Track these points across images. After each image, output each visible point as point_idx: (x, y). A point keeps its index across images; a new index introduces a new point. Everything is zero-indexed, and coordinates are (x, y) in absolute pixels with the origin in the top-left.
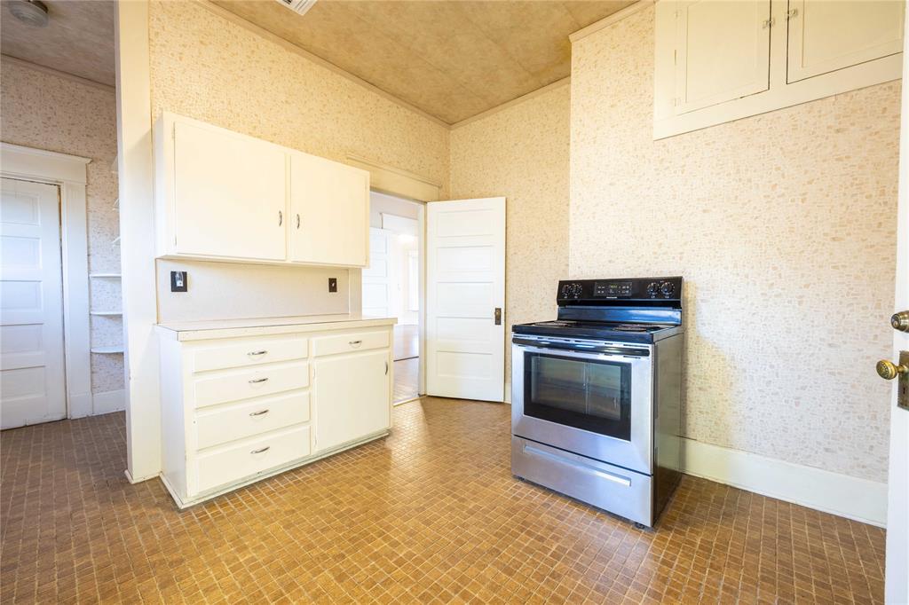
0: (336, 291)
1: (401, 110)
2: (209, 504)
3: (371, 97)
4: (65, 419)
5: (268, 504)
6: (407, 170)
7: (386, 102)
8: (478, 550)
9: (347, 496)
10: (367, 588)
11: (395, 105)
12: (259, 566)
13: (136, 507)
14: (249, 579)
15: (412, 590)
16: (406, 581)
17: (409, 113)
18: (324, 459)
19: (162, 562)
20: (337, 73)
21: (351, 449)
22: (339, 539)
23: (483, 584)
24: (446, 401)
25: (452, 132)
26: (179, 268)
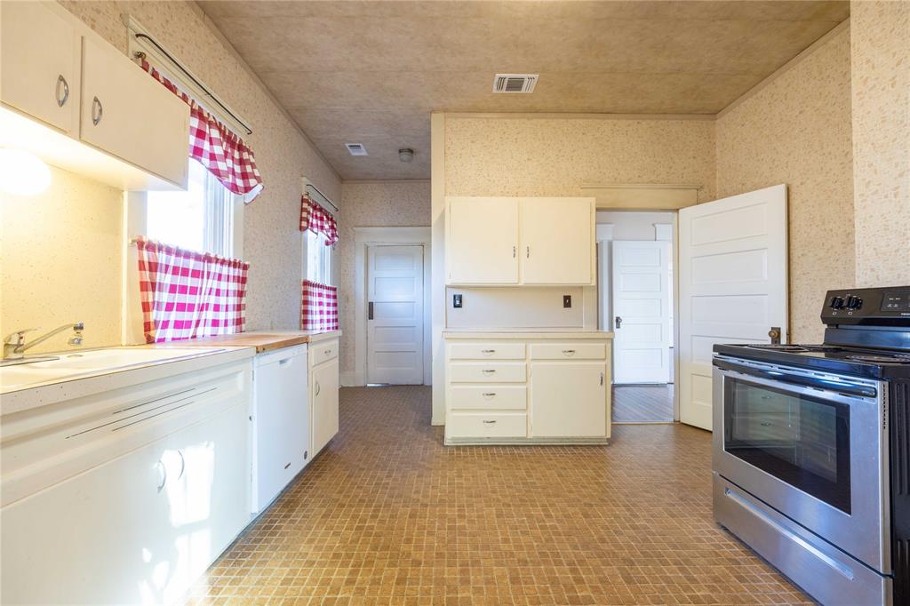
0: (570, 307)
1: (644, 123)
2: (458, 448)
3: (607, 124)
4: (422, 385)
5: (487, 459)
6: (651, 182)
7: (623, 123)
8: (614, 553)
9: (539, 474)
10: (511, 528)
11: (636, 121)
12: (462, 488)
13: (428, 437)
14: (454, 492)
15: (537, 546)
16: (538, 539)
17: (653, 123)
18: (540, 446)
19: (424, 465)
20: (571, 118)
21: (567, 446)
22: (514, 496)
23: (597, 573)
24: (700, 432)
25: (718, 121)
26: (458, 292)
